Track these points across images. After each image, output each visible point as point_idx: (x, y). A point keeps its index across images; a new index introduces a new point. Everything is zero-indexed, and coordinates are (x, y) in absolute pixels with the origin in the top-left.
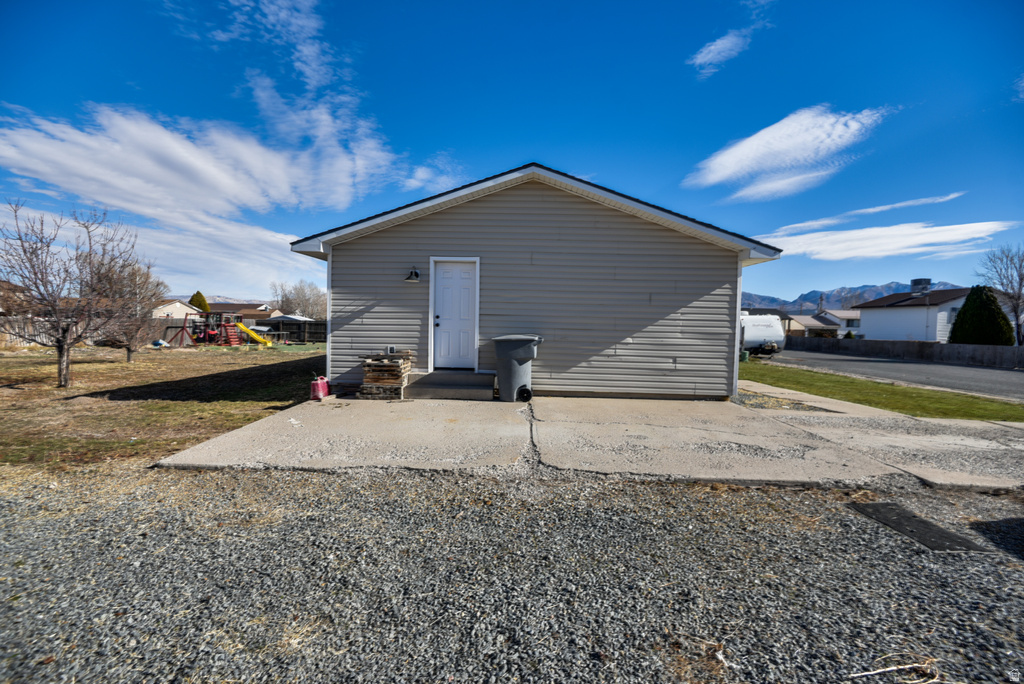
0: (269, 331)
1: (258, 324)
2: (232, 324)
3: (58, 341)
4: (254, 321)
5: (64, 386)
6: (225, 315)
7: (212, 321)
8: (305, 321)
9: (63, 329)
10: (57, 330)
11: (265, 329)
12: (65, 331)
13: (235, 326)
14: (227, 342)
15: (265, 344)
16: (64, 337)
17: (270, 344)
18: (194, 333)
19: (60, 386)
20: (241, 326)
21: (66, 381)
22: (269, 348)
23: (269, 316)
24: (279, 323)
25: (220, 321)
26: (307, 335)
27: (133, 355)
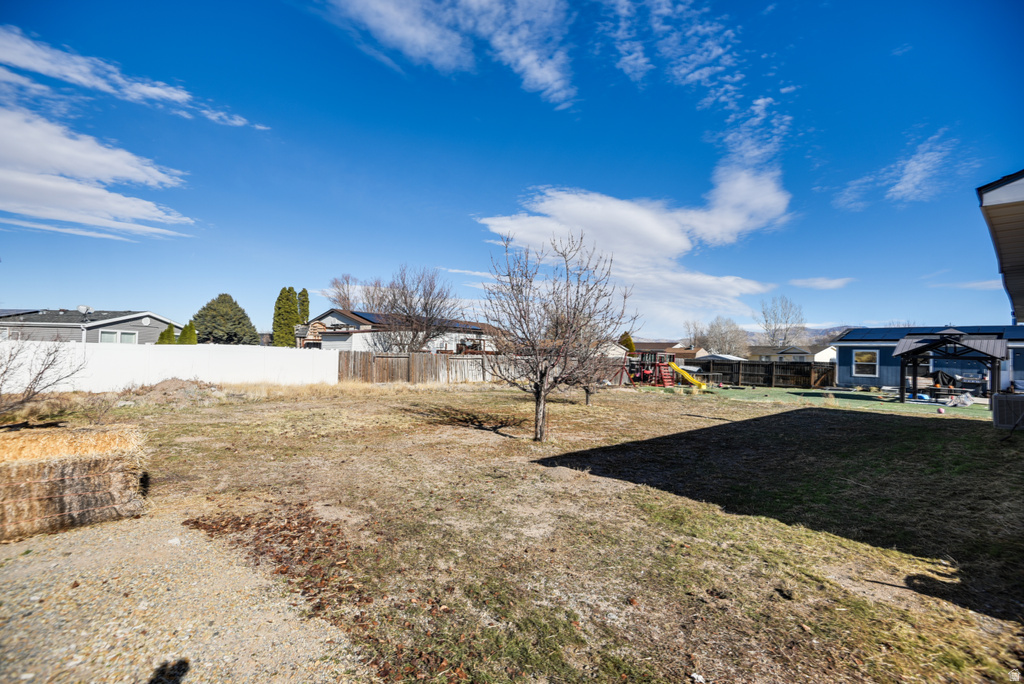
0: (699, 371)
1: (686, 364)
2: (665, 363)
3: (536, 386)
4: (683, 360)
5: (540, 440)
6: (659, 355)
7: (648, 360)
8: (740, 362)
9: (541, 372)
10: (536, 374)
11: (695, 369)
12: (543, 375)
13: (668, 365)
14: (660, 382)
15: (700, 386)
16: (542, 381)
17: (704, 387)
18: (631, 372)
19: (535, 439)
20: (673, 365)
21: (542, 434)
22: (704, 392)
23: (695, 354)
24: (709, 362)
25: (655, 360)
26: (741, 377)
27: (591, 397)
